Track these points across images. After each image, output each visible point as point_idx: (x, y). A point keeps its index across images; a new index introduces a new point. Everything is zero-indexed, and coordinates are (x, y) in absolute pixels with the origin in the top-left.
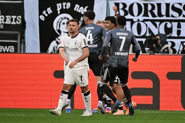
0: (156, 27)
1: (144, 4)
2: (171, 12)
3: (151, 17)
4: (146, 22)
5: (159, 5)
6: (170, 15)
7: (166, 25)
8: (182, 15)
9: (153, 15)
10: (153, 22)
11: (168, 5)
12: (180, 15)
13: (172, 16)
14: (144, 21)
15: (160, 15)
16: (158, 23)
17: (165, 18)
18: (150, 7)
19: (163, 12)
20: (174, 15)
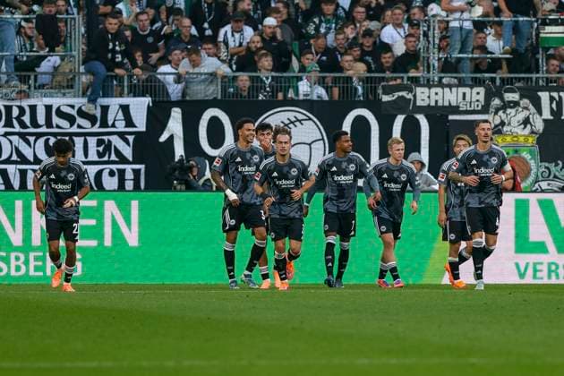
0: (30, 145)
1: (5, 107)
2: (56, 120)
3: (17, 128)
4: (10, 137)
5: (33, 108)
6: (54, 125)
7: (47, 141)
8: (75, 126)
9: (23, 125)
10: (23, 136)
11: (48, 108)
12: (71, 126)
13: (58, 127)
14: (6, 135)
15: (35, 124)
16: (32, 139)
17: (44, 129)
18: (15, 112)
19: (41, 119)
20: (61, 125)
